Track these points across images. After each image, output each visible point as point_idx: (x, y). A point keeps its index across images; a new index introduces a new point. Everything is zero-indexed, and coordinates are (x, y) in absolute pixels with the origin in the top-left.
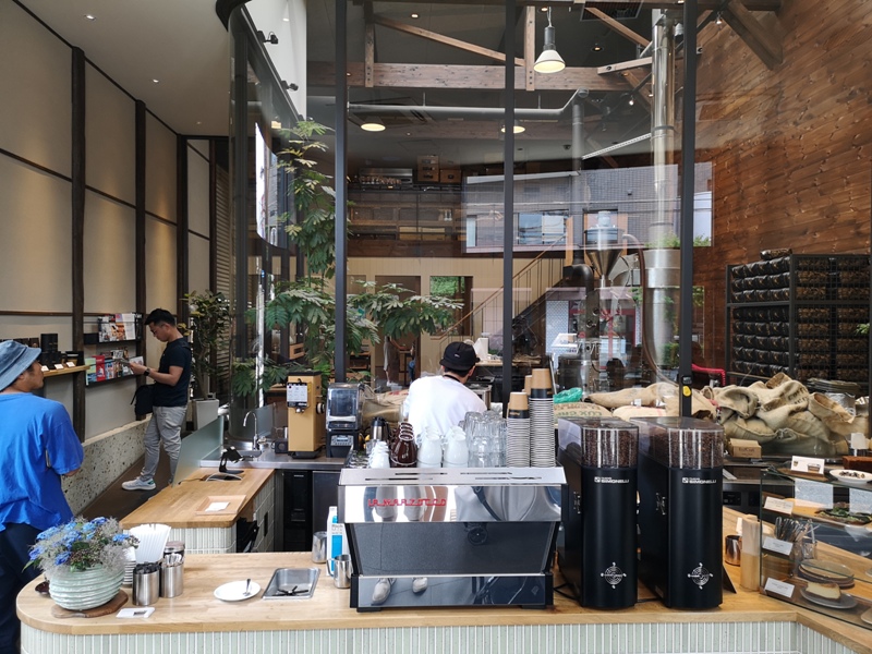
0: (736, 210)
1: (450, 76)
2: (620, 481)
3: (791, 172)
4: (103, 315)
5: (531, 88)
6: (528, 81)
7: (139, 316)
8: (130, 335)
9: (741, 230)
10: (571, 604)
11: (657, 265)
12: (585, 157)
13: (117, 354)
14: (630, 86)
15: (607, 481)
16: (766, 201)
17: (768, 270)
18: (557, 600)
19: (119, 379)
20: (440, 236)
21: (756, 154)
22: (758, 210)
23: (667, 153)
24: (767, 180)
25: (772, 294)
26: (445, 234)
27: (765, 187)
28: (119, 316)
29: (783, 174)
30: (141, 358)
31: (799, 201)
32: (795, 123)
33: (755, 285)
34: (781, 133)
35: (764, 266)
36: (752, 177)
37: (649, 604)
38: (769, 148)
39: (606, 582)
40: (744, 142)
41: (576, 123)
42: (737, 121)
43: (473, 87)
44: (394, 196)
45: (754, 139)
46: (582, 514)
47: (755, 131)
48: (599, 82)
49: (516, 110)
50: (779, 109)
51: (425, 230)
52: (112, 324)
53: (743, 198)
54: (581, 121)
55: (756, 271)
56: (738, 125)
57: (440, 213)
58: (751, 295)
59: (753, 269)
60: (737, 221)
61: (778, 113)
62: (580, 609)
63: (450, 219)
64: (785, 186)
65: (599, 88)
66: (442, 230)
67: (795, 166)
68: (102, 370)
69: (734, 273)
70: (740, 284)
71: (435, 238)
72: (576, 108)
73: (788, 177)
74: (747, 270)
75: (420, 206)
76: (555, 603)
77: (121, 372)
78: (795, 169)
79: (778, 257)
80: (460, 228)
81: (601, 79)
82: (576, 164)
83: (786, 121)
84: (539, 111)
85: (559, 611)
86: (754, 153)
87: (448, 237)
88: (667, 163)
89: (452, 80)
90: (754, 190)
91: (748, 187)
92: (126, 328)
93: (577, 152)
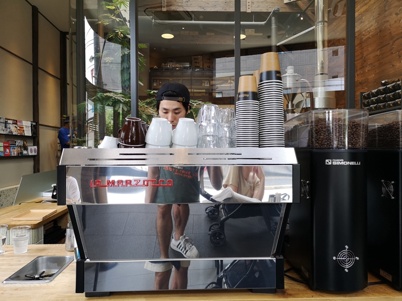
0: (361, 68)
1: (207, 5)
2: (352, 163)
3: (394, 42)
4: (9, 119)
5: (249, 11)
6: (248, 7)
7: (34, 124)
8: (28, 133)
9: (364, 78)
10: (300, 287)
11: (319, 96)
12: (278, 44)
13: (19, 143)
14: (301, 9)
15: (338, 163)
16: (379, 60)
17: (386, 91)
18: (288, 284)
19: (21, 157)
20: (203, 94)
21: (373, 36)
22: (374, 66)
23: (323, 42)
24: (379, 49)
25: (389, 104)
26: (206, 93)
27: (378, 53)
28: (21, 122)
29: (390, 43)
30: (36, 147)
31: (400, 57)
32: (397, 14)
33: (378, 101)
34: (388, 21)
35: (384, 89)
36: (370, 49)
37: (378, 287)
38: (380, 31)
39: (338, 266)
40: (365, 31)
41: (274, 26)
42: (360, 21)
43: (218, 10)
44: (179, 73)
45: (370, 29)
46: (312, 200)
47: (371, 24)
48: (284, 8)
49: (241, 23)
50: (386, 8)
51: (195, 91)
52: (14, 125)
53: (365, 61)
54: (276, 25)
55: (379, 93)
56: (361, 22)
57: (203, 82)
58: (375, 107)
59: (376, 92)
60: (362, 74)
61: (386, 11)
62: (310, 292)
63: (208, 85)
64: (391, 50)
65: (284, 11)
66: (204, 91)
67: (397, 37)
68: (8, 150)
69: (364, 96)
70: (368, 102)
71: (200, 95)
72: (273, 18)
73: (393, 45)
74: (373, 93)
75: (193, 78)
76: (286, 287)
77: (21, 153)
78: (396, 40)
79: (392, 83)
80: (212, 90)
81: (286, 6)
82: (274, 48)
83: (391, 14)
84: (254, 23)
85: (290, 295)
86: (372, 35)
87: (207, 95)
88: (324, 46)
89: (207, 7)
90: (372, 56)
91: (368, 55)
92: (25, 129)
93: (274, 42)
